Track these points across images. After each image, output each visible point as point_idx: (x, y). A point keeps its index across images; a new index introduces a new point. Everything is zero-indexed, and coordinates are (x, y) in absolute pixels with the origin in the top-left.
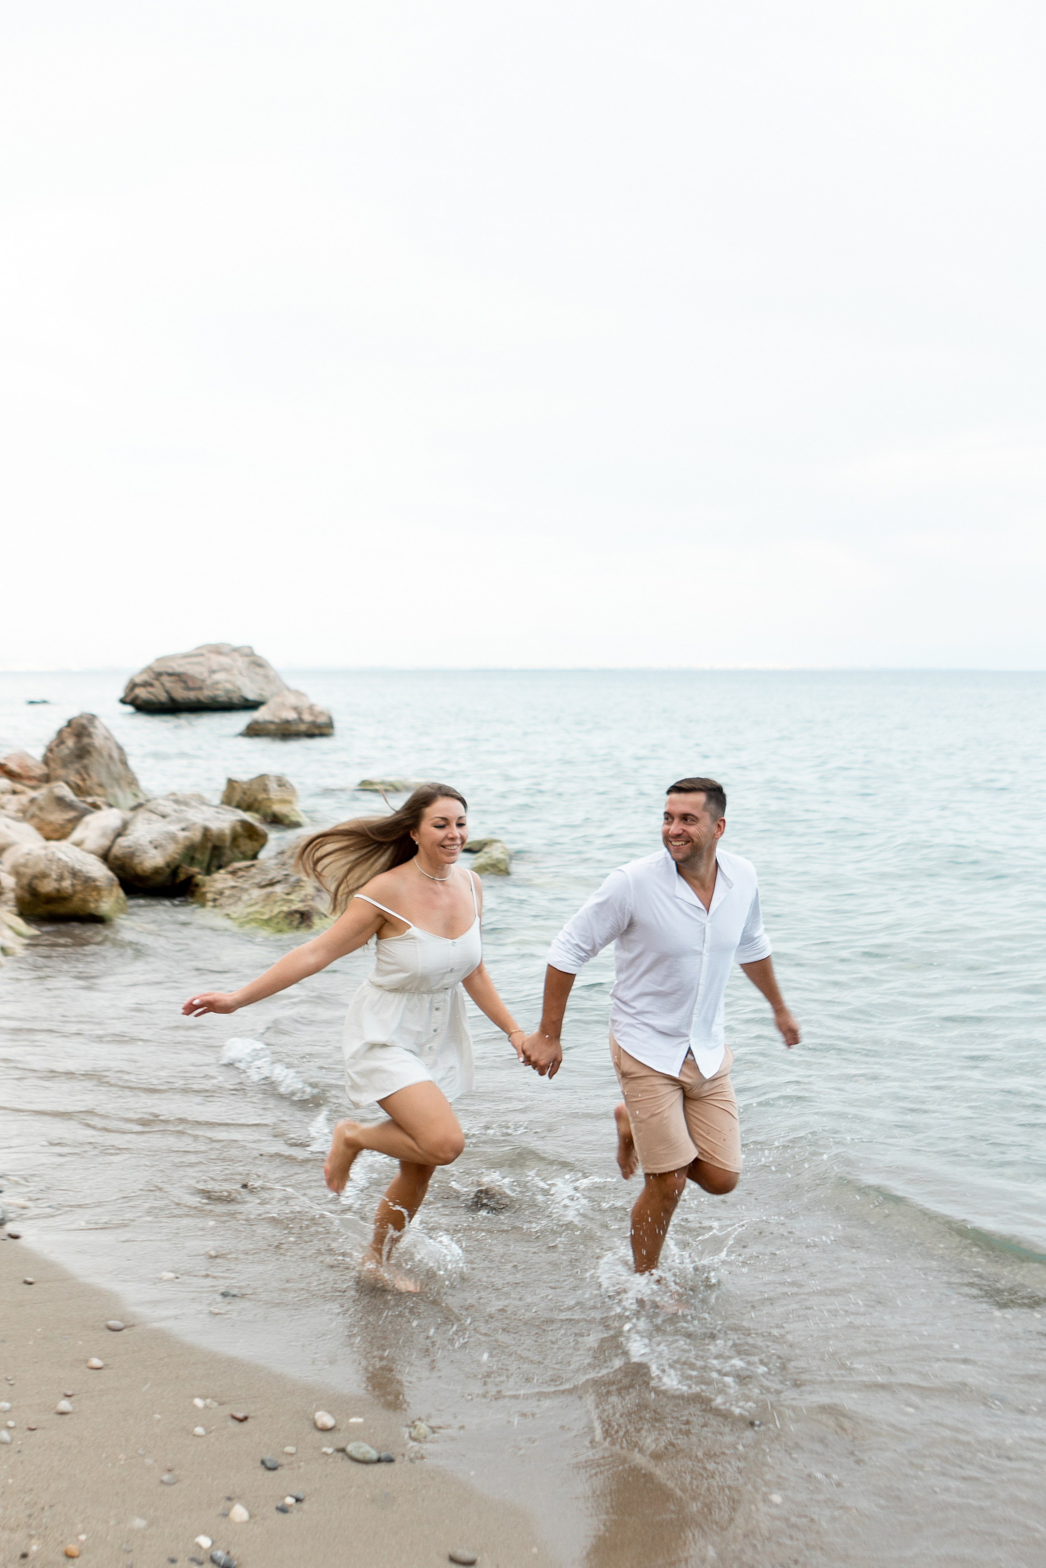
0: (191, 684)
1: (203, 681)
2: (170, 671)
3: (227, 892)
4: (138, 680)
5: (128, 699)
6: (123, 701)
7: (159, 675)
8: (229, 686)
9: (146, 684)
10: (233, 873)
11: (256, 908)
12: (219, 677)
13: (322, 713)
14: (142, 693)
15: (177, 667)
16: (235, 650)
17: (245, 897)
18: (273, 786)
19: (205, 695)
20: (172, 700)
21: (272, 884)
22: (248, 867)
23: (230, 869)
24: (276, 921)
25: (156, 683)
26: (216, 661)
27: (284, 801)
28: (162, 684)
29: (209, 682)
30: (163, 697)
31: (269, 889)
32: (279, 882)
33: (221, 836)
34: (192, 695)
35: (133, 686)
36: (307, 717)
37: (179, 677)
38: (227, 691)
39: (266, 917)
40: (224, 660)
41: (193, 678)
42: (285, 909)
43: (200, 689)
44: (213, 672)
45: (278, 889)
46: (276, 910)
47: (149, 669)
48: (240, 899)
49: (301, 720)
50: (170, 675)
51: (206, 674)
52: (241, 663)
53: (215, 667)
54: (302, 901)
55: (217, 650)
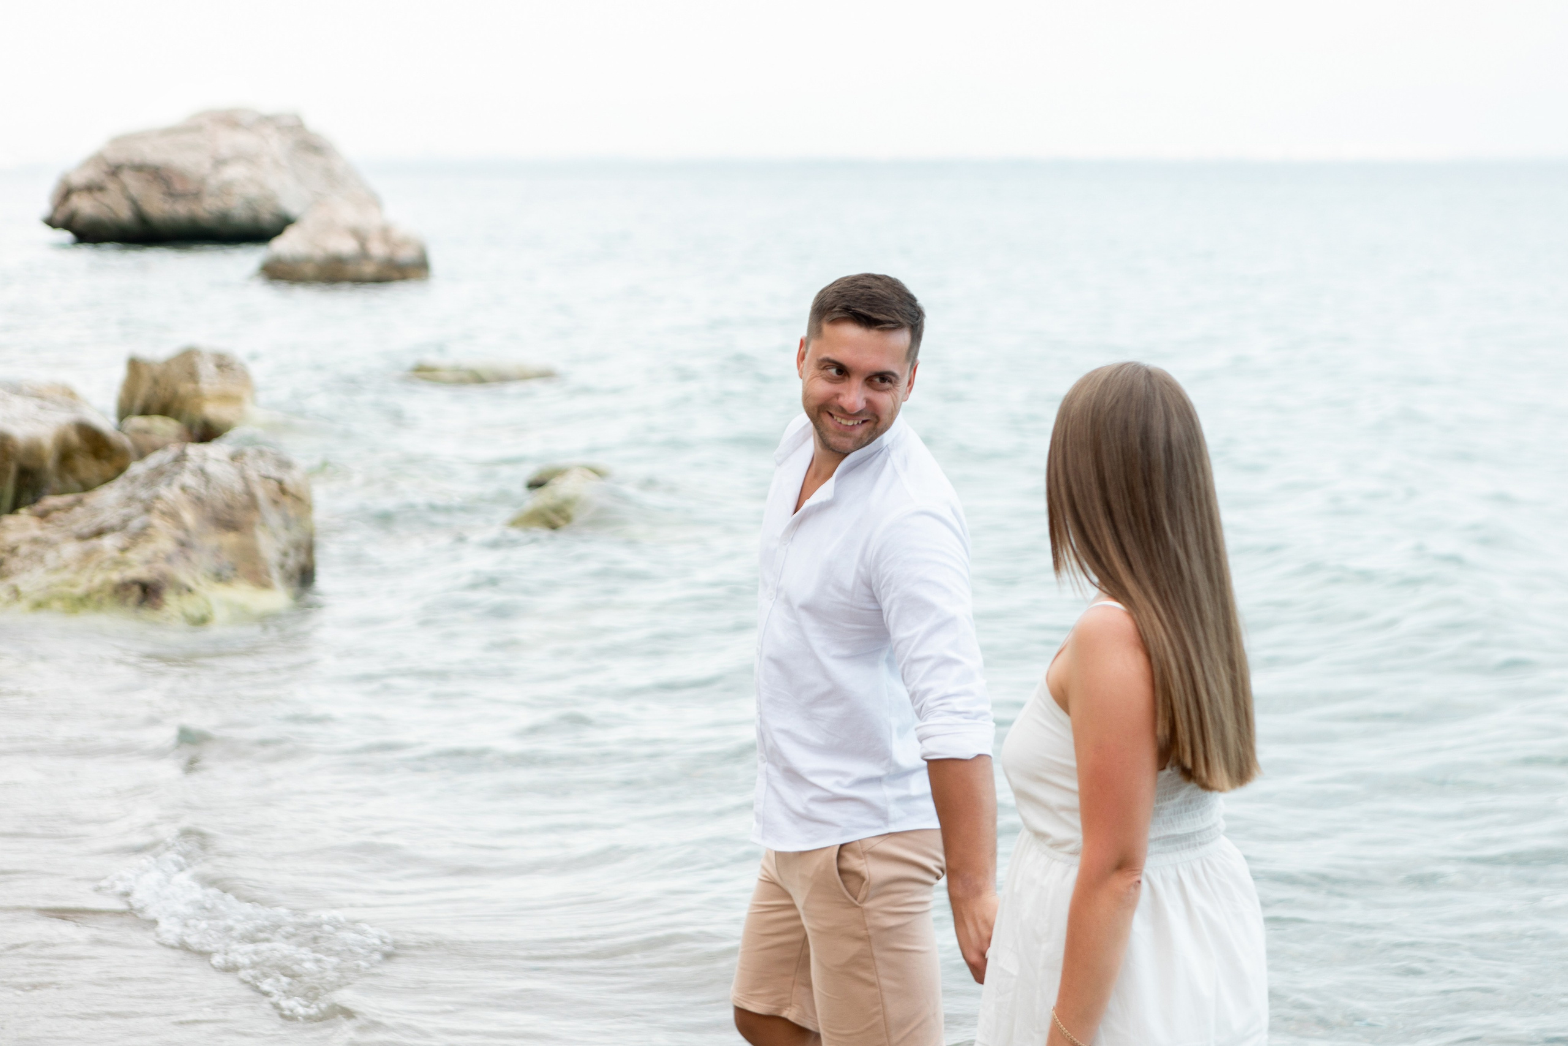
0: (178, 187)
1: (202, 181)
2: (137, 159)
3: (24, 549)
4: (78, 179)
5: (60, 217)
6: (51, 223)
7: (115, 171)
8: (253, 191)
9: (91, 188)
10: (44, 516)
11: (67, 575)
12: (234, 172)
13: (405, 242)
14: (85, 206)
15: (152, 154)
16: (267, 120)
17: (50, 556)
18: (207, 369)
19: (207, 208)
20: (142, 218)
21: (100, 533)
22: (69, 508)
23: (38, 507)
24: (96, 597)
25: (112, 186)
26: (227, 141)
27: (226, 398)
28: (124, 188)
29: (213, 182)
30: (125, 213)
31: (95, 542)
32: (112, 529)
33: (34, 451)
34: (181, 210)
35: (67, 193)
36: (378, 249)
37: (157, 175)
38: (249, 203)
39: (79, 591)
40: (244, 140)
41: (183, 177)
42: (116, 576)
43: (197, 196)
44: (219, 163)
45: (109, 543)
46: (98, 579)
47: (97, 159)
48: (41, 560)
49: (364, 254)
50: (139, 168)
51: (206, 167)
52: (276, 145)
53: (225, 151)
54: (148, 562)
55: (230, 120)
